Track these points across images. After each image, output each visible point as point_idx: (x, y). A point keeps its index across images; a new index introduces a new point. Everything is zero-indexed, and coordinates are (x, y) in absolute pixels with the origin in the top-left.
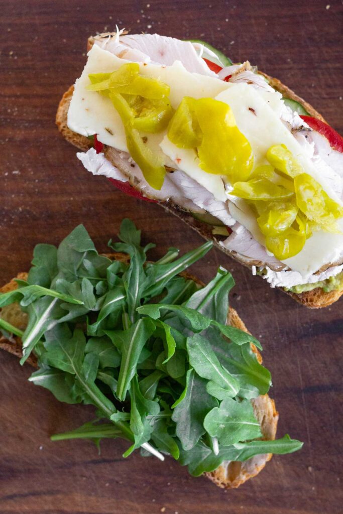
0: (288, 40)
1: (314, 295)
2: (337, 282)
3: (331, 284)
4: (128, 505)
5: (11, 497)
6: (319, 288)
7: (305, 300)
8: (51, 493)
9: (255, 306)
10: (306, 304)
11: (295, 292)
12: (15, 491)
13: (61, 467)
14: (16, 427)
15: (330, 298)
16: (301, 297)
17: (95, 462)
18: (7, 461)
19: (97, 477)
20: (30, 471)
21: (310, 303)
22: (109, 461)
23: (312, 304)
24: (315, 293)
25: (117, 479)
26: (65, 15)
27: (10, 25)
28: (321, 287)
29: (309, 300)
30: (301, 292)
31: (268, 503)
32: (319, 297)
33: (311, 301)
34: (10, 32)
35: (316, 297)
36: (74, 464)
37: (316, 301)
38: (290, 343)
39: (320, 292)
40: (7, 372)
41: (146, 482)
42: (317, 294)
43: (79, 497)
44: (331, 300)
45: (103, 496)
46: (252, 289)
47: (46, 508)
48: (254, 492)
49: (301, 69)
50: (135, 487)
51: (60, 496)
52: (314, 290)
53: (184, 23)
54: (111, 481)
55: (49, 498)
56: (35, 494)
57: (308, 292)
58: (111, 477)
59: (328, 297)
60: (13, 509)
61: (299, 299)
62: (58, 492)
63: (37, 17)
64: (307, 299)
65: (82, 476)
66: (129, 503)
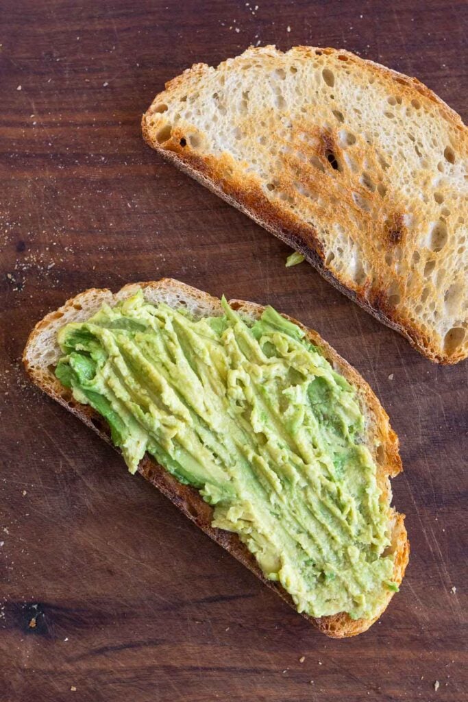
0: (442, 39)
1: (337, 621)
2: (367, 607)
3: (360, 608)
4: (256, 655)
5: (101, 651)
6: (344, 613)
7: (324, 627)
8: (152, 643)
9: (412, 387)
10: (325, 631)
11: (311, 615)
12: (106, 643)
13: (166, 609)
14: (106, 558)
15: (357, 627)
16: (320, 622)
17: (211, 600)
18: (94, 603)
19: (214, 621)
20: (125, 615)
21: (330, 631)
22: (228, 599)
23: (334, 633)
24: (339, 619)
25: (241, 621)
26: (151, 18)
27: (79, 32)
28: (347, 612)
29: (329, 627)
30: (320, 617)
31: (440, 645)
32: (343, 624)
33: (333, 628)
34: (78, 41)
35: (338, 625)
36: (183, 604)
37: (339, 629)
38: (460, 434)
39: (344, 618)
40: (91, 486)
41: (279, 624)
42: (341, 620)
43: (191, 648)
44: (358, 629)
45: (223, 645)
46: (408, 364)
47: (148, 663)
48: (422, 632)
49: (460, 76)
50: (264, 631)
51: (166, 647)
52: (338, 614)
53: (306, 22)
54: (232, 625)
55: (151, 650)
56: (132, 646)
57: (330, 616)
58: (232, 619)
59: (355, 625)
60: (104, 666)
61: (317, 624)
62: (164, 641)
63: (113, 21)
64: (327, 626)
65: (194, 620)
66: (257, 652)
